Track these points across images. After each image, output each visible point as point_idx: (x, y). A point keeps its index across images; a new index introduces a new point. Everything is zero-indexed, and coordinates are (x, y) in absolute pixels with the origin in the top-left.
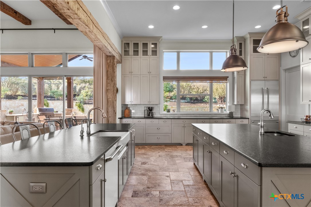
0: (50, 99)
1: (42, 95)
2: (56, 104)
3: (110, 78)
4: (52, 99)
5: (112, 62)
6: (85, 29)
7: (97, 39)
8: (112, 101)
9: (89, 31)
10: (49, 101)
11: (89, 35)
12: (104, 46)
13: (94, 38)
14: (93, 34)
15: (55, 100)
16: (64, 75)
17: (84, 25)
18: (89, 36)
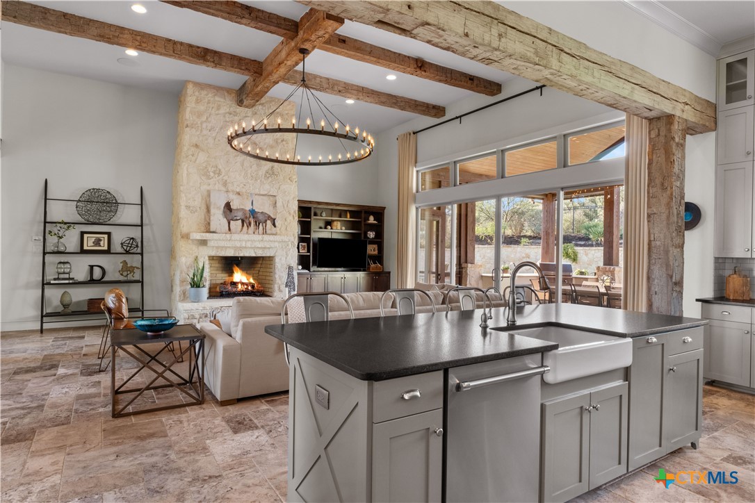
0: (582, 243)
1: (551, 234)
2: (593, 255)
3: (658, 181)
4: (587, 243)
5: (663, 133)
6: (538, 73)
7: (587, 86)
8: (662, 248)
9: (552, 74)
10: (578, 249)
11: (560, 83)
12: (618, 98)
13: (576, 85)
14: (565, 77)
15: (592, 245)
16: (558, 188)
17: (531, 65)
18: (561, 85)
